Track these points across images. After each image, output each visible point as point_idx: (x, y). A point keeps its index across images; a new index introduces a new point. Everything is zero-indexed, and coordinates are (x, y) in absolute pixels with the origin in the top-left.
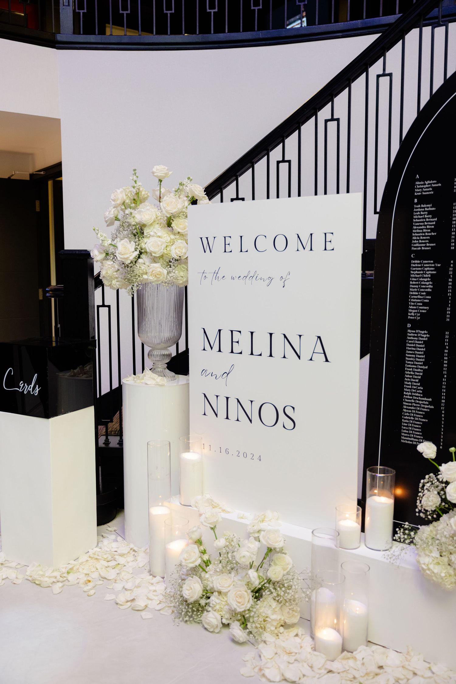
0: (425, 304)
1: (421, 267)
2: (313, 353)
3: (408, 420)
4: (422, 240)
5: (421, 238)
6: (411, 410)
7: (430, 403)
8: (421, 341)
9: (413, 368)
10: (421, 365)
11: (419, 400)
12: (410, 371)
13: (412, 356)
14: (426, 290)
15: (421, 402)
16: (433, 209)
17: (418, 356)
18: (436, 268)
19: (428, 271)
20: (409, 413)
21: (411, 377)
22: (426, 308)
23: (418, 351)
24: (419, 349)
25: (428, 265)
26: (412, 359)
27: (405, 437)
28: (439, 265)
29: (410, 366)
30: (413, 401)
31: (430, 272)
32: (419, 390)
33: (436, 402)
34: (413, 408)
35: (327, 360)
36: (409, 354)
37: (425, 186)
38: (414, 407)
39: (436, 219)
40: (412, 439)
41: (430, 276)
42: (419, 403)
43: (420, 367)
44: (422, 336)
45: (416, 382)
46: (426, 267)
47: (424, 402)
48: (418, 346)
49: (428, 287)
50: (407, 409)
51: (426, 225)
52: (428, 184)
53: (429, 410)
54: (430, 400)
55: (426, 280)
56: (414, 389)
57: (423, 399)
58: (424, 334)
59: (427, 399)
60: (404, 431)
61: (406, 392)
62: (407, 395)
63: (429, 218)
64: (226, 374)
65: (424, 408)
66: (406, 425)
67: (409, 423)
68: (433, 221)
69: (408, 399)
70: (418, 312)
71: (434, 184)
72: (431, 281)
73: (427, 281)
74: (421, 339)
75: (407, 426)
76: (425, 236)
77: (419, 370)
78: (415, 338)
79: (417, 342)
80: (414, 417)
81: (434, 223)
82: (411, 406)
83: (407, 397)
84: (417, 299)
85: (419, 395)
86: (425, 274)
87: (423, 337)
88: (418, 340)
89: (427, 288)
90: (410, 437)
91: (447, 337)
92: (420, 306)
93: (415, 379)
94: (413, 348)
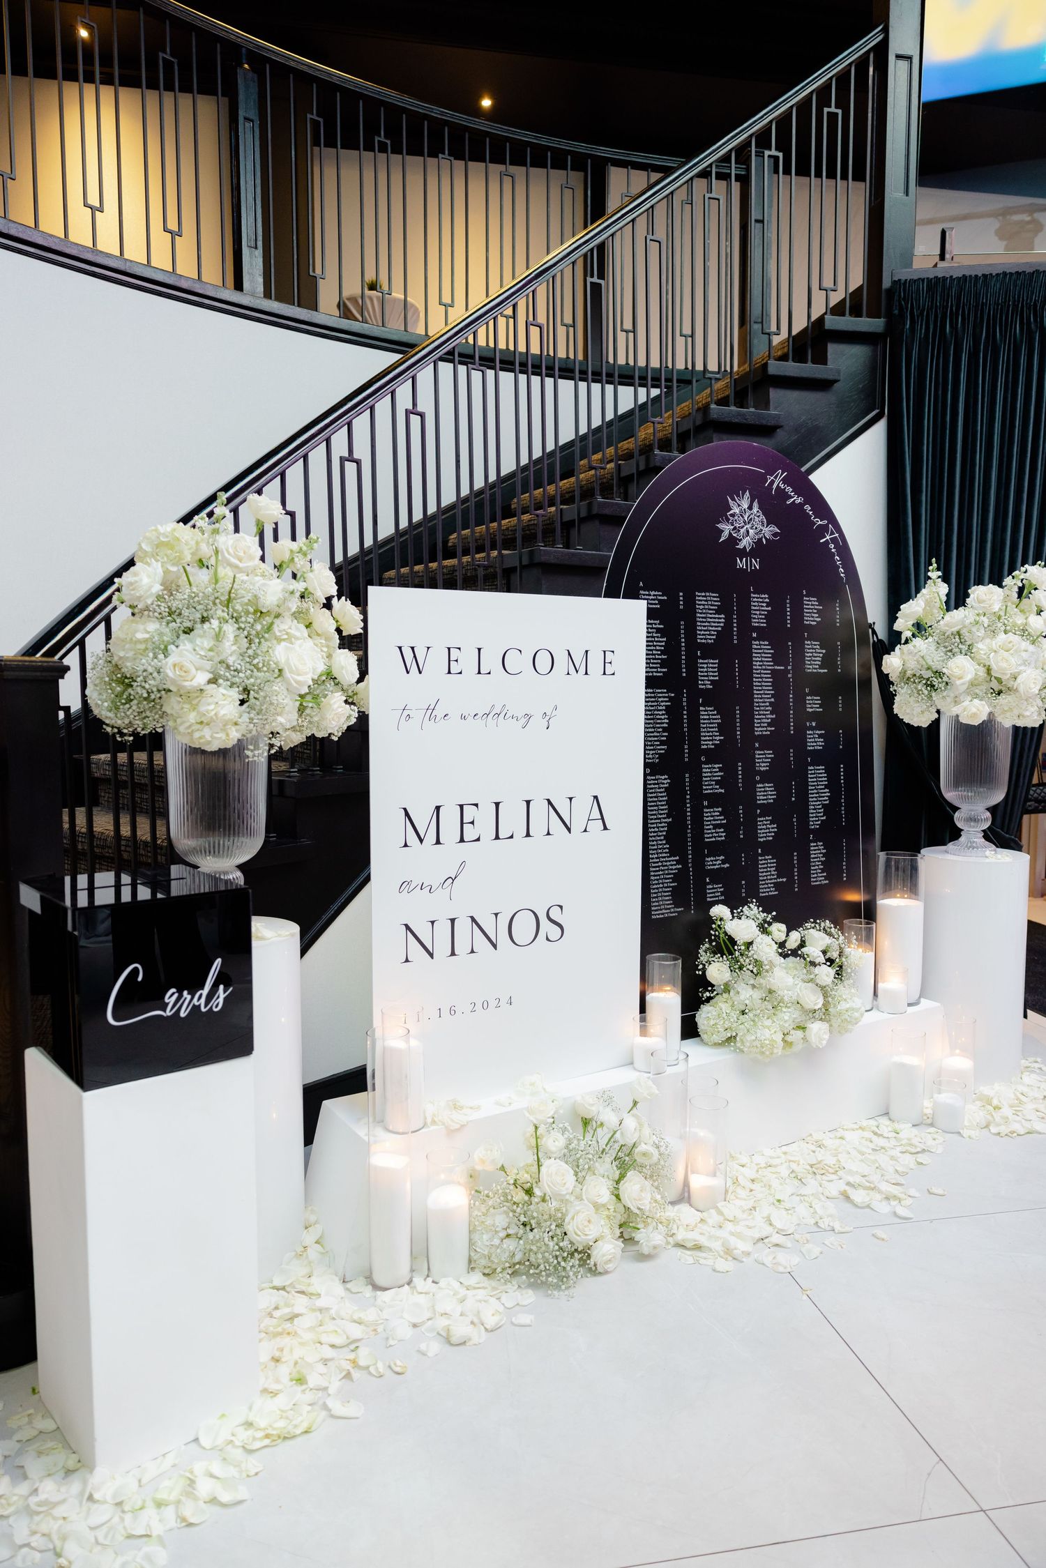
0: (662, 743)
1: (654, 697)
2: (587, 822)
3: (657, 888)
4: (653, 663)
5: (652, 661)
6: (659, 875)
7: (678, 862)
8: (662, 788)
9: (655, 823)
10: (664, 818)
11: (666, 861)
12: (654, 828)
13: (653, 808)
14: (663, 725)
15: (668, 863)
16: (662, 626)
17: (661, 808)
18: (671, 699)
19: (662, 702)
20: (657, 880)
21: (654, 834)
22: (663, 747)
23: (660, 801)
24: (661, 799)
25: (660, 695)
26: (655, 812)
27: (656, 911)
28: (673, 695)
29: (653, 821)
30: (660, 864)
31: (664, 704)
32: (665, 849)
33: (683, 861)
34: (661, 873)
35: (605, 828)
36: (651, 806)
37: (650, 597)
38: (662, 870)
39: (665, 639)
40: (664, 911)
41: (664, 708)
42: (666, 866)
43: (663, 820)
44: (661, 782)
45: (661, 840)
46: (660, 697)
47: (672, 863)
48: (658, 795)
49: (661, 721)
50: (654, 876)
51: (655, 646)
52: (654, 595)
53: (677, 871)
54: (678, 858)
55: (660, 713)
56: (659, 849)
57: (671, 859)
58: (665, 779)
59: (674, 859)
60: (651, 904)
61: (652, 854)
62: (653, 858)
63: (658, 637)
64: (450, 880)
65: (672, 869)
66: (653, 895)
67: (655, 892)
68: (662, 642)
69: (654, 863)
70: (655, 753)
71: (660, 595)
72: (666, 714)
73: (663, 714)
74: (662, 786)
75: (657, 897)
76: (655, 659)
77: (663, 825)
78: (653, 786)
79: (656, 790)
80: (663, 883)
81: (663, 644)
82: (657, 871)
83: (653, 861)
84: (654, 737)
85: (667, 855)
86: (660, 706)
87: (663, 784)
88: (659, 788)
89: (663, 723)
90: (661, 910)
91: (687, 780)
92: (658, 745)
93: (660, 836)
94: (654, 799)
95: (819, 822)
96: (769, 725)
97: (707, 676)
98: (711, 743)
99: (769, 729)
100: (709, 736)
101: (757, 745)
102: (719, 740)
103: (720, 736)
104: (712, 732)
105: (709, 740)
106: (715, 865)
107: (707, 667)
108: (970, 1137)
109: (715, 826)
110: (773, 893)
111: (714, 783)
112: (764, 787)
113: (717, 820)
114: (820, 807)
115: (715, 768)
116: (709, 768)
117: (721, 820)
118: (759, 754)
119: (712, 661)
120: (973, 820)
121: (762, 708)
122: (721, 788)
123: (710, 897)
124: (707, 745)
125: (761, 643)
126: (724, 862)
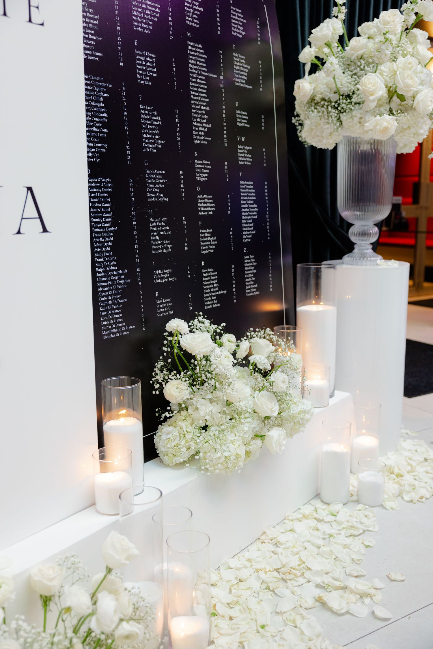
0: (102, 140)
1: (91, 85)
2: (22, 218)
3: (106, 306)
4: (86, 44)
6: (107, 291)
7: (127, 276)
8: (106, 192)
9: (101, 232)
10: (109, 227)
11: (114, 275)
12: (99, 238)
13: (99, 215)
14: (101, 120)
15: (116, 278)
17: (106, 215)
18: (109, 90)
19: (99, 92)
20: (106, 296)
21: (101, 245)
22: (104, 145)
23: (104, 207)
24: (105, 205)
25: (98, 84)
26: (99, 220)
27: (106, 330)
28: (111, 86)
29: (98, 230)
30: (108, 278)
31: (102, 94)
32: (112, 261)
33: (130, 275)
34: (109, 288)
35: (45, 230)
36: (94, 212)
38: (111, 285)
39: (98, 18)
40: (115, 330)
41: (102, 99)
42: (114, 280)
43: (109, 229)
44: (106, 185)
45: (107, 252)
46: (97, 86)
47: (120, 277)
48: (103, 200)
49: (102, 115)
50: (103, 292)
53: (126, 286)
54: (126, 271)
55: (99, 105)
56: (107, 261)
57: (119, 272)
58: (108, 182)
59: (123, 272)
60: (104, 323)
61: (99, 267)
62: (100, 272)
65: (120, 284)
66: (105, 313)
67: (108, 310)
68: (96, 20)
69: (102, 277)
70: (96, 152)
72: (105, 107)
73: (101, 107)
74: (105, 190)
75: (107, 315)
77: (109, 234)
78: (98, 190)
79: (101, 195)
80: (112, 300)
81: (97, 23)
82: (107, 286)
83: (100, 275)
85: (114, 268)
86: (97, 96)
87: (106, 187)
88: (102, 192)
89: (102, 117)
90: (112, 329)
91: (131, 185)
92: (97, 142)
93: (106, 247)
94: (98, 205)
95: (250, 236)
96: (207, 134)
97: (145, 70)
98: (153, 146)
99: (206, 138)
100: (151, 139)
101: (196, 154)
102: (161, 144)
103: (161, 139)
104: (154, 134)
105: (151, 143)
106: (163, 278)
107: (145, 61)
108: (392, 509)
109: (162, 238)
110: (216, 306)
111: (158, 190)
112: (204, 199)
113: (163, 231)
114: (251, 221)
115: (158, 174)
116: (153, 174)
117: (167, 231)
118: (199, 164)
119: (149, 54)
120: (364, 234)
121: (199, 116)
122: (165, 196)
123: (161, 313)
124: (149, 148)
125: (196, 45)
126: (171, 275)
